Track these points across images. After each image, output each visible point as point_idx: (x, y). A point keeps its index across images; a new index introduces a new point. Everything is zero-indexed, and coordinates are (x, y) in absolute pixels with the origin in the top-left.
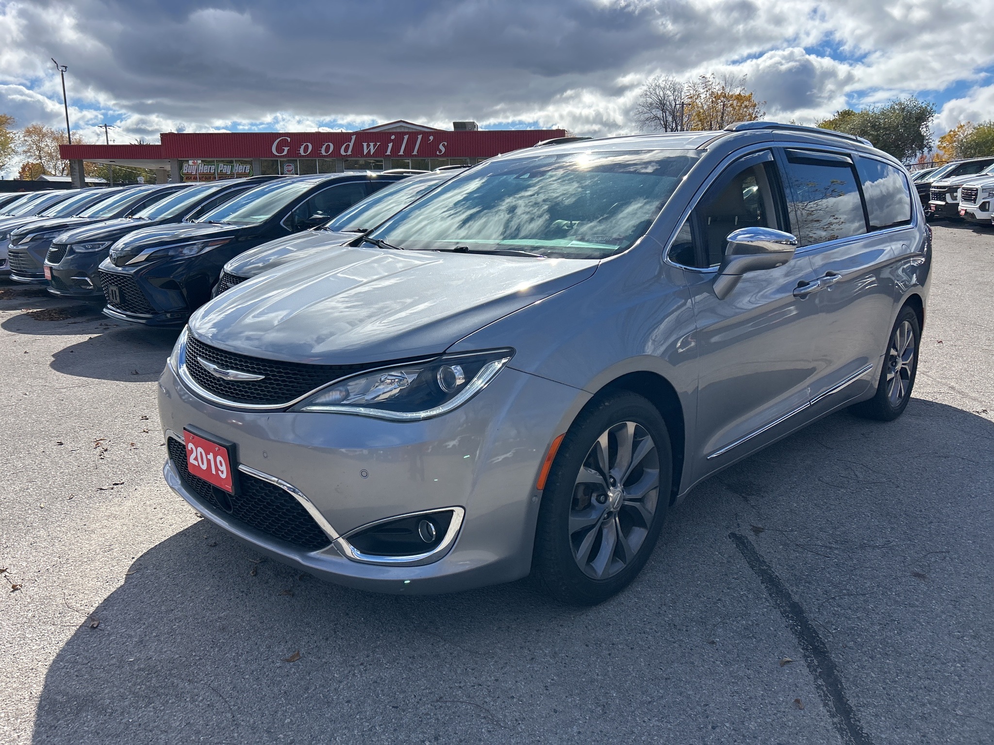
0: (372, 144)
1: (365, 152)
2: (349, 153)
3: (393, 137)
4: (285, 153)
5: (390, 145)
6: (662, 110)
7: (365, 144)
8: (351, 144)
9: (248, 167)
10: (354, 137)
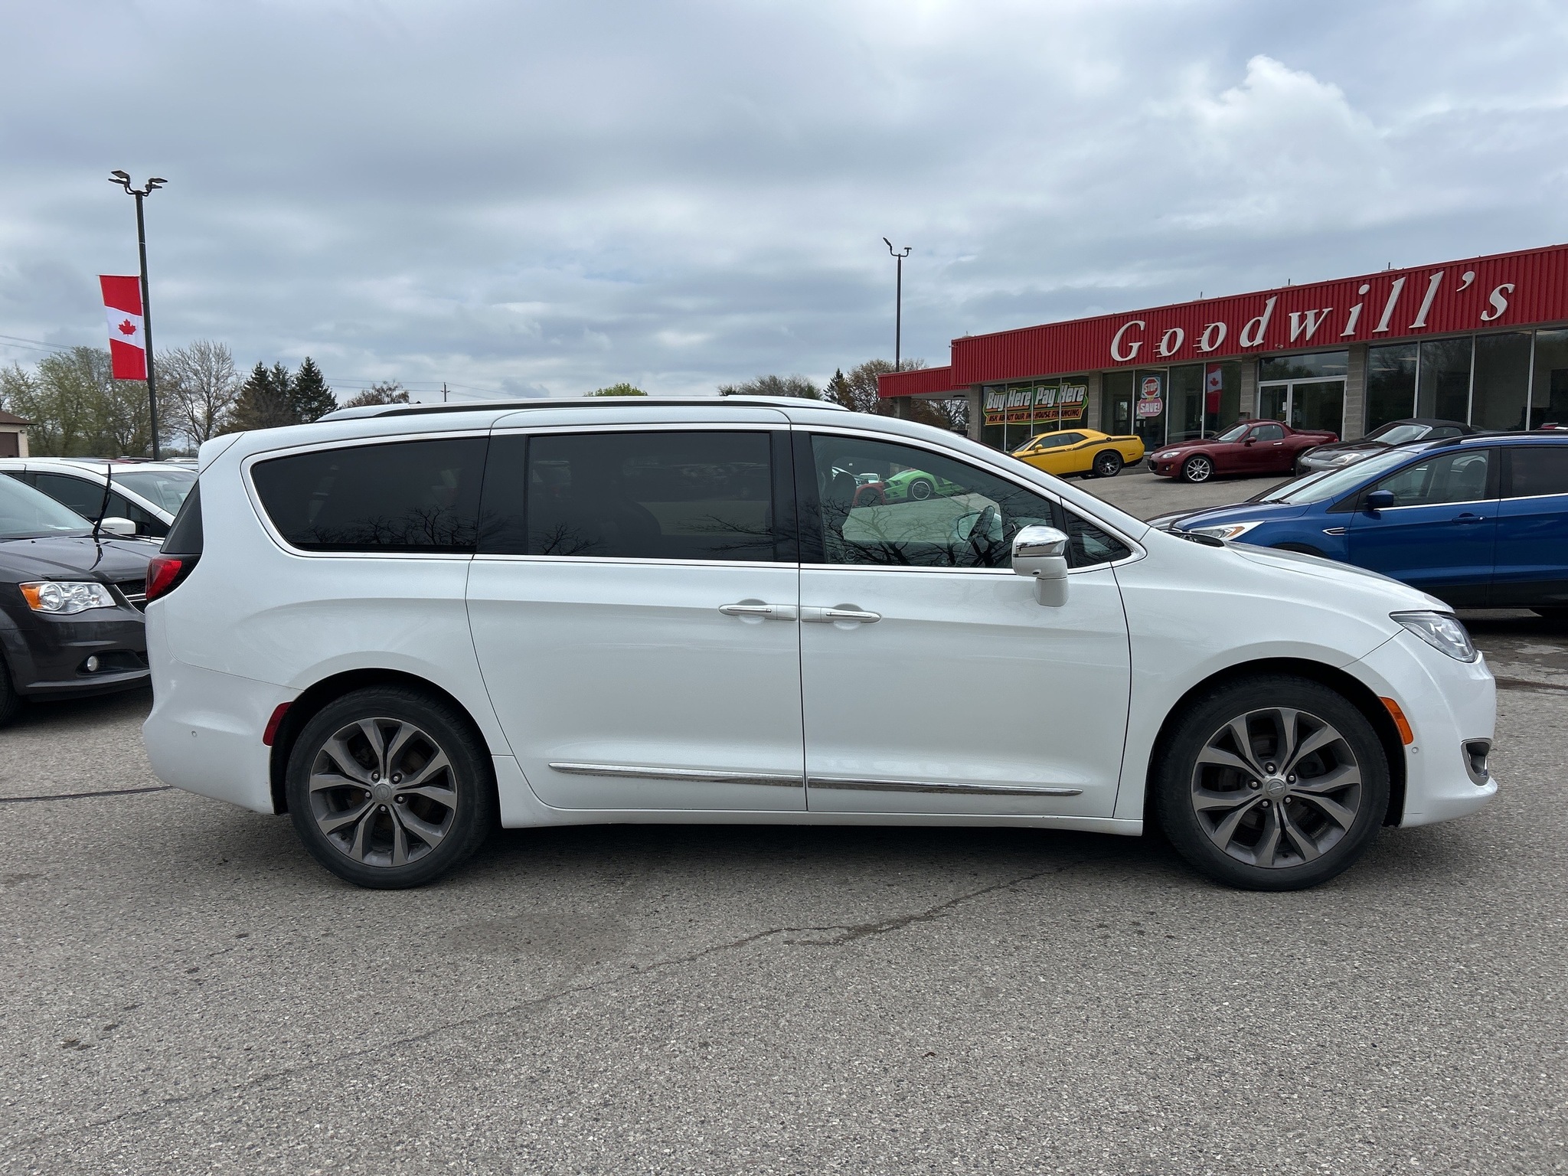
0: (1310, 315)
1: (1294, 333)
2: (1258, 340)
3: (1364, 289)
4: (1133, 354)
5: (1356, 311)
7: (1295, 317)
8: (1264, 320)
9: (1082, 390)
10: (1271, 303)
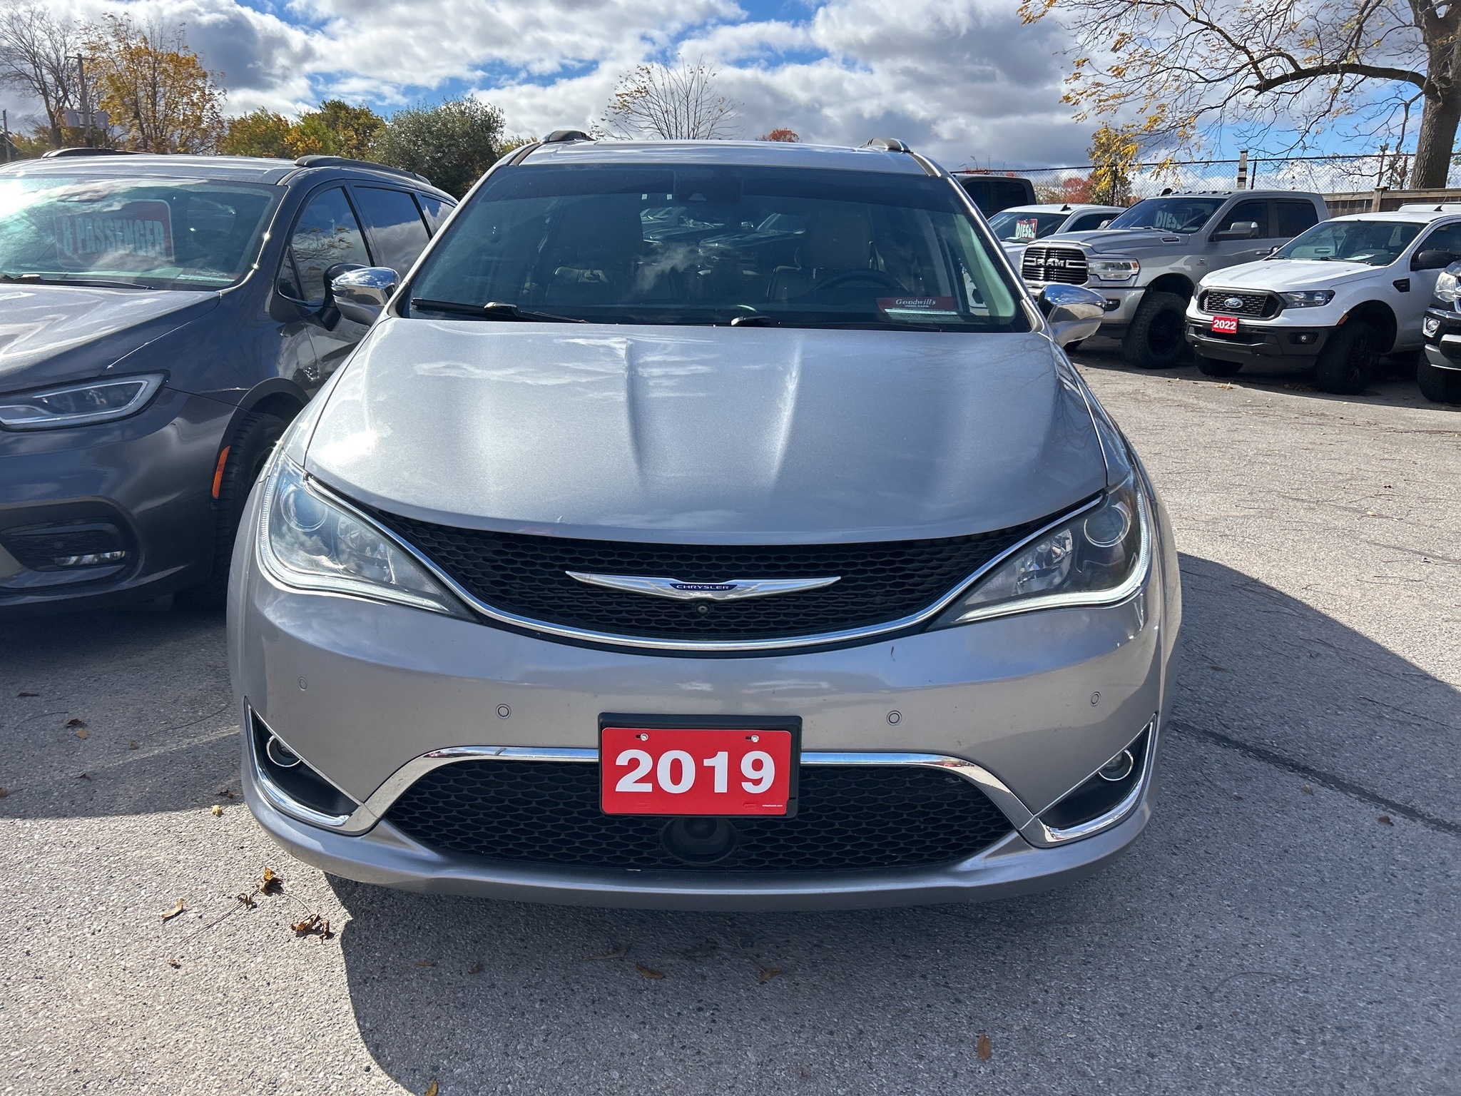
6: (33, 64)
